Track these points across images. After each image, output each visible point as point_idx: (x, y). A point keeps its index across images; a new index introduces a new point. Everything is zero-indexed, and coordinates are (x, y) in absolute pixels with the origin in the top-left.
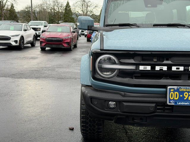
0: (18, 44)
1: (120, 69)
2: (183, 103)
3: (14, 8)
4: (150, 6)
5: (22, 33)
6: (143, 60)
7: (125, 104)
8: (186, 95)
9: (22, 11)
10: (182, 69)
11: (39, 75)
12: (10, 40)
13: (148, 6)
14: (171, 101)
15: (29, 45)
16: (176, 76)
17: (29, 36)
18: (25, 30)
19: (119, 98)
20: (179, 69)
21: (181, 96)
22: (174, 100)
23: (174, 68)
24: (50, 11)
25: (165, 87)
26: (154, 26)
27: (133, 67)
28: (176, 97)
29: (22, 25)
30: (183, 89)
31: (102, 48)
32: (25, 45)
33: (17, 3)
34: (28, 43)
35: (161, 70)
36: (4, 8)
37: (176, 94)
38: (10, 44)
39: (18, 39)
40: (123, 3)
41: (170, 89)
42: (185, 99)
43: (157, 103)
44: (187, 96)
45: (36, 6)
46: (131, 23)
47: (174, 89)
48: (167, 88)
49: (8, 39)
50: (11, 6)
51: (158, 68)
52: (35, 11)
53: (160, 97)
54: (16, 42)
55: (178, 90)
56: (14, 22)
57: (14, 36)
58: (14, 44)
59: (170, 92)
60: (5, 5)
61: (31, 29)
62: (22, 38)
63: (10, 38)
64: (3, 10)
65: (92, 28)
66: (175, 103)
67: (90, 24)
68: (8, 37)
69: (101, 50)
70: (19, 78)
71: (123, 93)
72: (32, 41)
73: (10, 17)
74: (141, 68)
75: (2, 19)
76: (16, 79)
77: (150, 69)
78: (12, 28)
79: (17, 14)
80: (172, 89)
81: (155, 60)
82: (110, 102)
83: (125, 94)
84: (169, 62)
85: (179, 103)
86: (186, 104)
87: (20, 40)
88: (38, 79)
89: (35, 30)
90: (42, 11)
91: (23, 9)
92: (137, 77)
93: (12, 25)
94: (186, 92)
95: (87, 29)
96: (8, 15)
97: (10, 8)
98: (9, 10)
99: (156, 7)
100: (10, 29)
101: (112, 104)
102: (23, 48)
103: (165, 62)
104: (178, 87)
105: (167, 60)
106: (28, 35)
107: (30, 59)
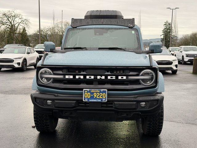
0: (20, 66)
1: (53, 78)
2: (93, 100)
3: (26, 32)
4: (98, 34)
5: (25, 56)
6: (69, 71)
7: (56, 101)
8: (95, 94)
9: (34, 34)
10: (92, 77)
11: (28, 92)
12: (13, 62)
13: (97, 34)
14: (86, 99)
15: (33, 67)
16: (90, 82)
17: (32, 59)
18: (29, 53)
19: (53, 97)
20: (91, 77)
21: (92, 95)
22: (87, 98)
23: (88, 77)
24: (61, 34)
25: (82, 89)
26: (99, 49)
27: (62, 77)
28: (89, 96)
29: (26, 48)
30: (93, 91)
31: (42, 64)
32: (27, 67)
33: (28, 26)
34: (31, 65)
35: (80, 78)
36: (16, 31)
37: (89, 94)
38: (13, 66)
39: (21, 61)
40: (79, 32)
41: (85, 91)
42: (94, 97)
43: (77, 101)
44: (95, 96)
45: (47, 29)
46: (82, 47)
47: (87, 90)
48: (83, 90)
49: (12, 61)
50: (23, 30)
51: (77, 77)
52: (46, 34)
53: (80, 97)
54: (19, 64)
55: (90, 92)
56: (22, 45)
57: (17, 59)
58: (16, 66)
59: (85, 93)
60: (17, 29)
61: (34, 52)
62: (25, 60)
63: (13, 61)
64: (15, 34)
65: (54, 50)
66: (88, 100)
67: (52, 48)
68: (11, 60)
69: (42, 65)
70: (10, 94)
71: (56, 94)
72: (35, 63)
73: (21, 40)
74: (67, 77)
75: (13, 42)
76: (7, 95)
77: (72, 78)
78: (16, 51)
79: (28, 37)
80: (86, 90)
81: (77, 72)
82: (48, 101)
83: (58, 95)
84: (85, 73)
85: (91, 100)
86: (95, 100)
87: (23, 63)
88: (26, 95)
89: (39, 53)
90: (53, 35)
91: (34, 33)
92: (65, 83)
93: (16, 48)
94: (95, 92)
95: (50, 51)
96: (20, 39)
97: (22, 32)
98: (21, 34)
99: (103, 35)
100: (15, 52)
101: (49, 102)
102: (25, 69)
103: (82, 73)
104: (90, 90)
105: (83, 71)
106: (31, 57)
107: (28, 79)
